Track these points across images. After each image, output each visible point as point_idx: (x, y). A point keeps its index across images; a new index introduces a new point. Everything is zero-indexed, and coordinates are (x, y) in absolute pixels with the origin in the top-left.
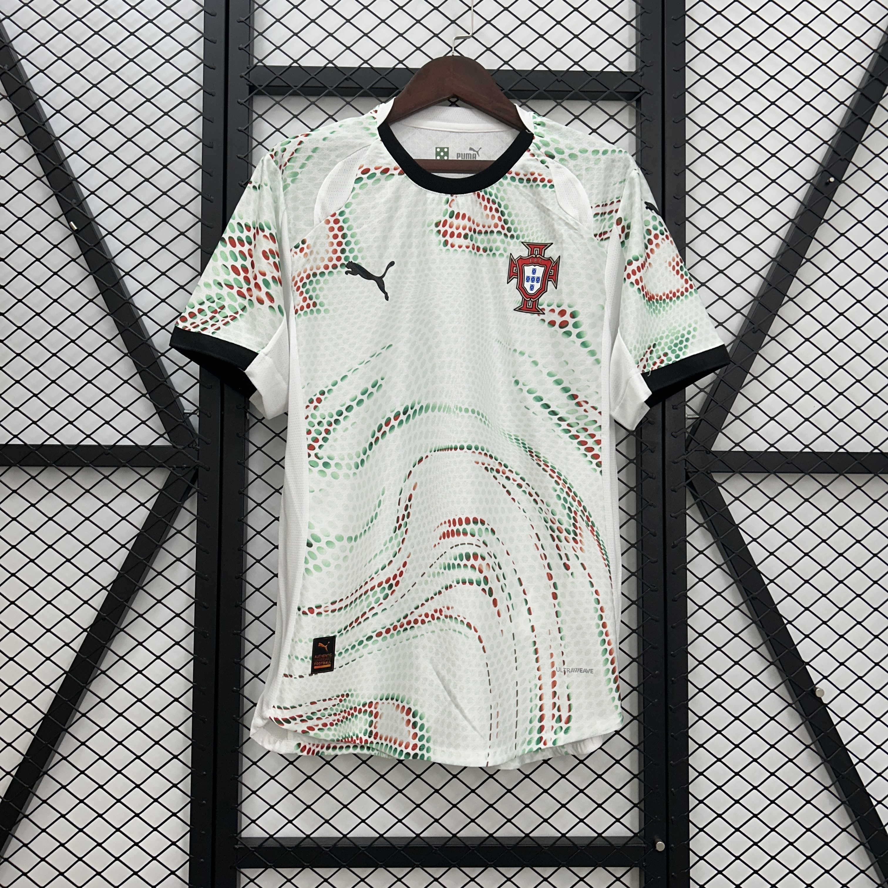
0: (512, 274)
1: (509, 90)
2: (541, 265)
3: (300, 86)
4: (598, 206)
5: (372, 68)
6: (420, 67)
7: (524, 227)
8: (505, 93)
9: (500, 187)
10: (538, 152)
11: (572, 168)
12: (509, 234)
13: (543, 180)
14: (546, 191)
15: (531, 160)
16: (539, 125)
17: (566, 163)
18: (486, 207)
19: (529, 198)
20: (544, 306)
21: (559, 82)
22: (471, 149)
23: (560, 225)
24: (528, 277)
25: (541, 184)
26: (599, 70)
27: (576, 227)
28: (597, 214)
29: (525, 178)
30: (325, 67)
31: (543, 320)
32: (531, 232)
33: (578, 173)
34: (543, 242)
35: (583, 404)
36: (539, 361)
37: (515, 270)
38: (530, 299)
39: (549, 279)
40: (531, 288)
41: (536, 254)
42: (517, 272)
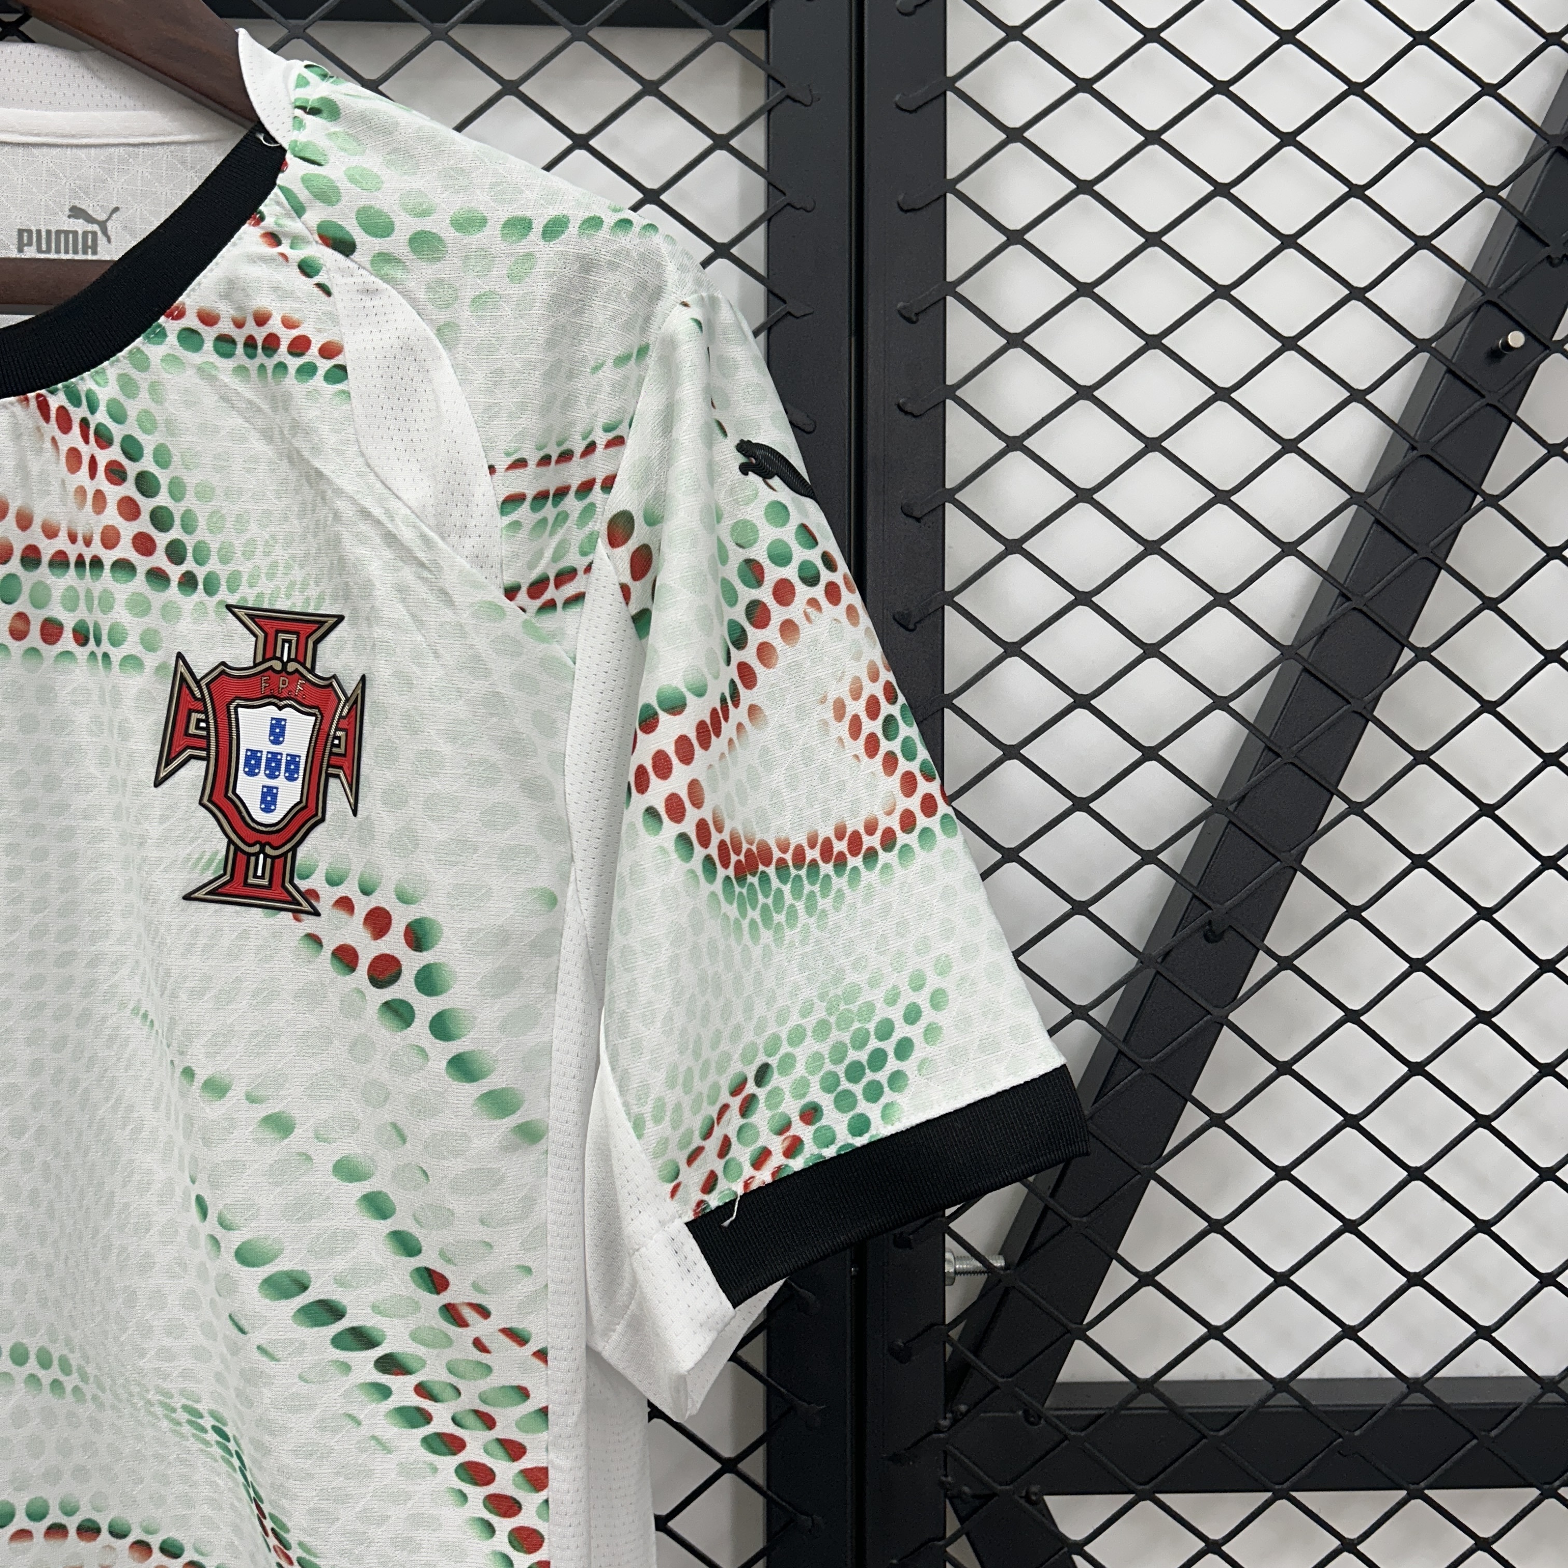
0: (181, 740)
2: (303, 707)
4: (520, 463)
7: (238, 544)
9: (134, 374)
10: (294, 226)
11: (422, 295)
12: (175, 572)
13: (299, 346)
14: (312, 395)
15: (263, 259)
16: (314, 111)
17: (398, 274)
18: (74, 456)
19: (260, 422)
20: (316, 882)
22: (76, 212)
23: (363, 540)
24: (254, 755)
25: (294, 363)
27: (421, 555)
28: (513, 501)
29: (240, 337)
31: (315, 940)
32: (264, 564)
33: (443, 317)
34: (311, 610)
35: (469, 1315)
36: (297, 1114)
37: (198, 727)
38: (262, 851)
39: (331, 771)
40: (263, 800)
41: (285, 659)
42: (204, 733)
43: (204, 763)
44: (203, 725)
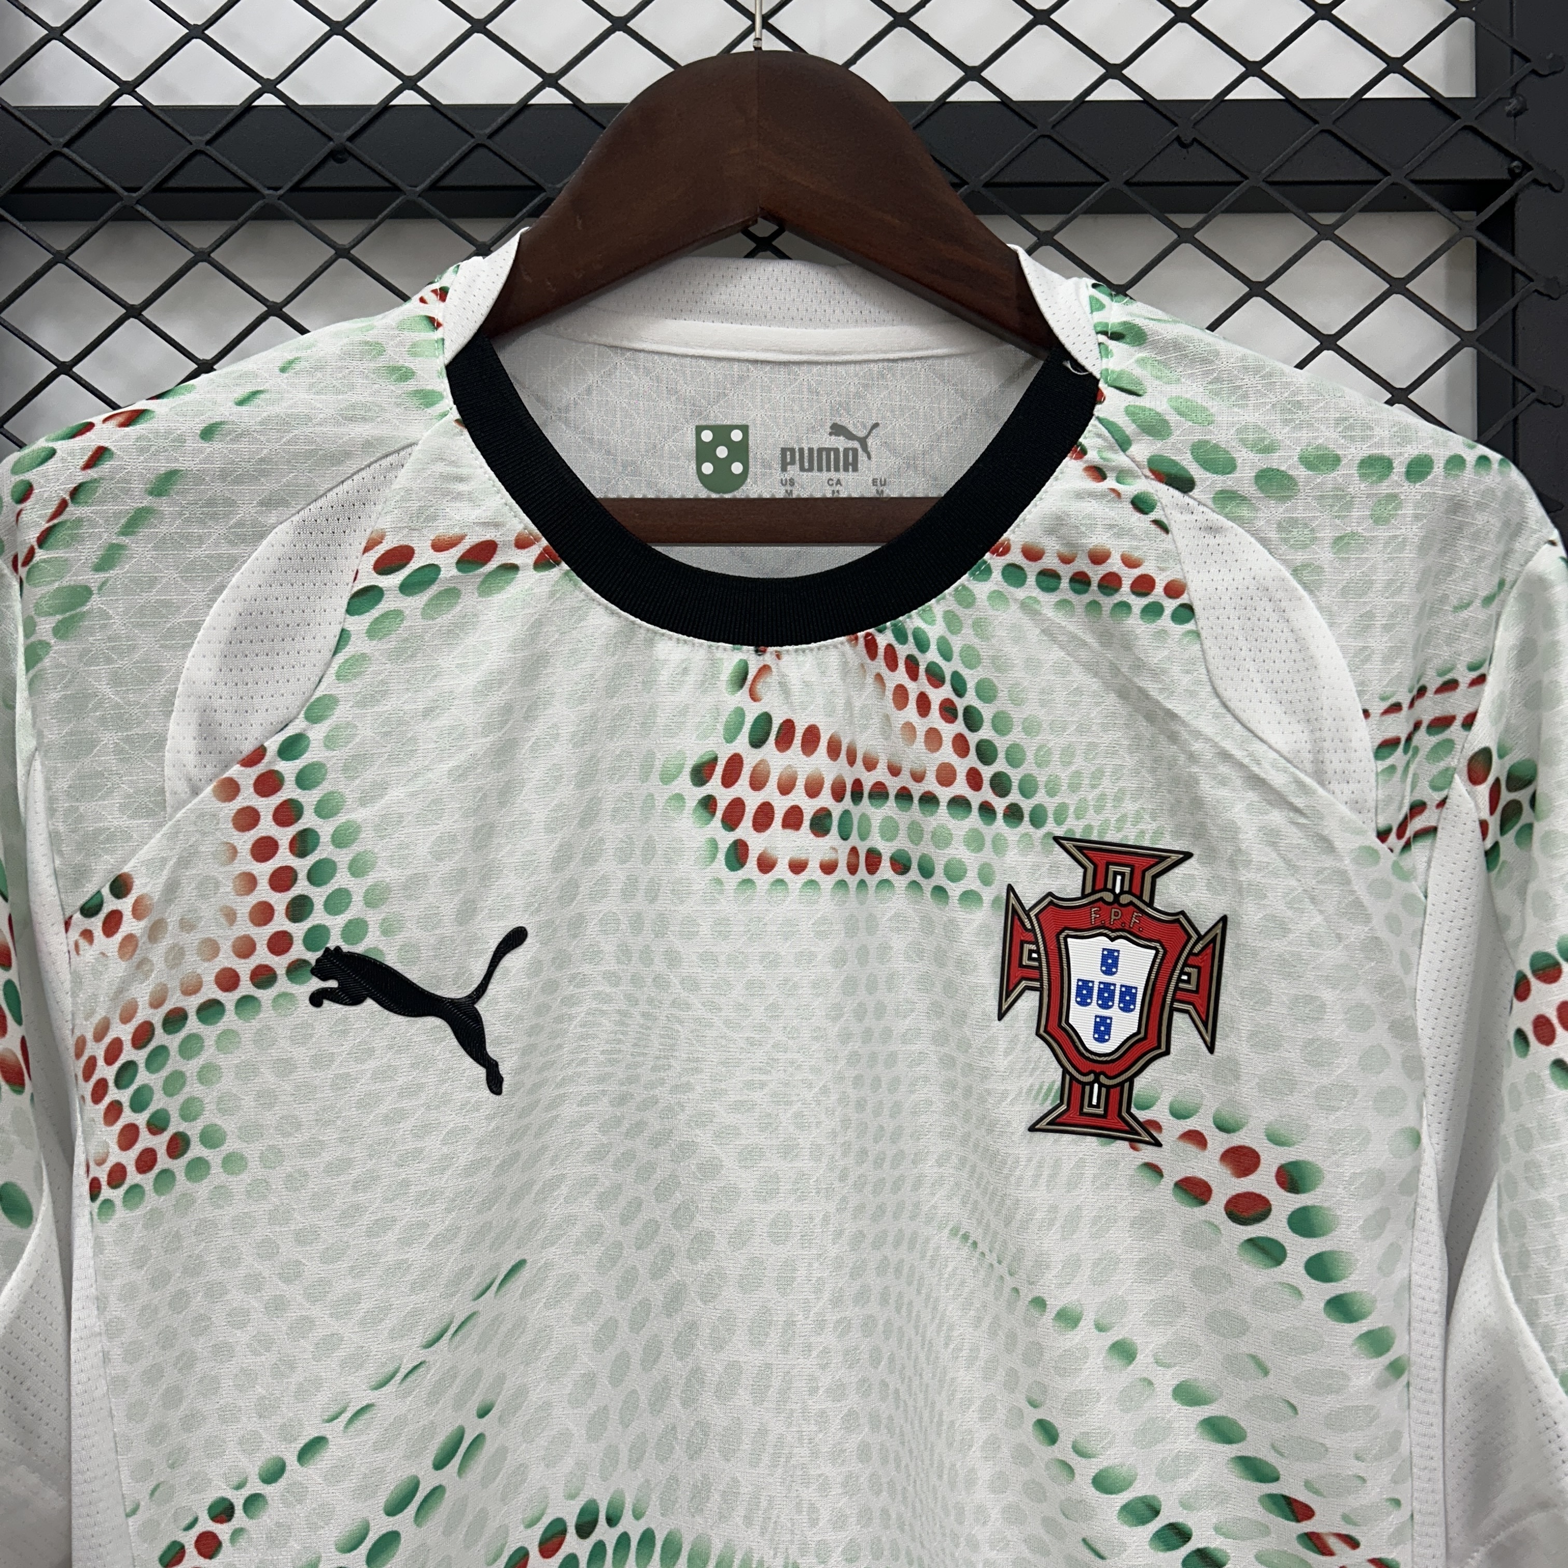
0: (1017, 973)
1: (987, 185)
2: (1137, 937)
3: (146, 188)
4: (1396, 708)
5: (435, 106)
6: (628, 99)
7: (1064, 776)
8: (966, 199)
9: (958, 609)
10: (1120, 459)
11: (1273, 535)
12: (1000, 804)
13: (1143, 585)
14: (1162, 634)
15: (1092, 495)
16: (1116, 336)
17: (1245, 512)
18: (901, 694)
19: (1084, 654)
20: (1159, 1113)
21: (1184, 145)
22: (838, 430)
23: (1223, 782)
24: (1085, 985)
25: (1138, 603)
26: (1346, 91)
27: (1299, 802)
28: (1387, 746)
29: (1066, 572)
30: (248, 107)
31: (1155, 1170)
32: (1092, 796)
33: (1300, 557)
34: (1146, 844)
35: (1334, 1543)
36: (1138, 1340)
37: (1030, 958)
38: (1097, 1080)
39: (1176, 1005)
40: (1096, 1030)
41: (1118, 890)
42: (1036, 964)
43: (1038, 993)
44: (1034, 955)
